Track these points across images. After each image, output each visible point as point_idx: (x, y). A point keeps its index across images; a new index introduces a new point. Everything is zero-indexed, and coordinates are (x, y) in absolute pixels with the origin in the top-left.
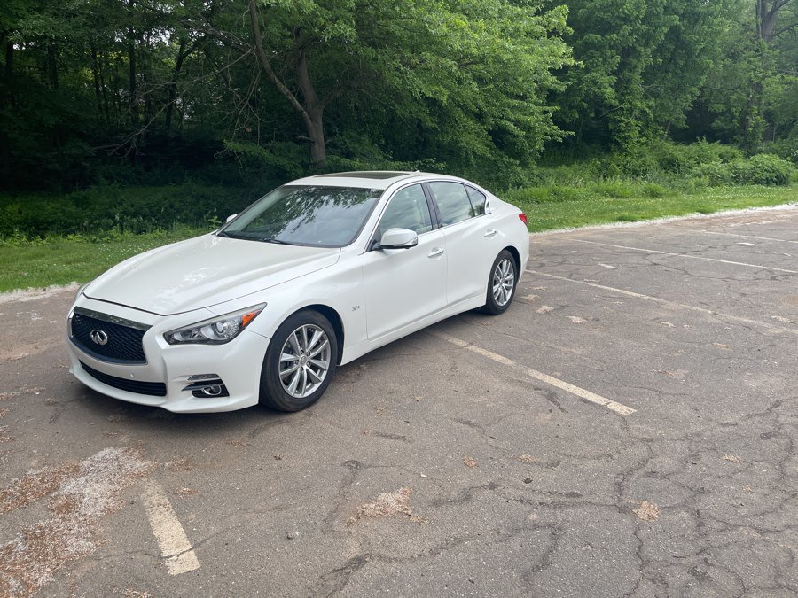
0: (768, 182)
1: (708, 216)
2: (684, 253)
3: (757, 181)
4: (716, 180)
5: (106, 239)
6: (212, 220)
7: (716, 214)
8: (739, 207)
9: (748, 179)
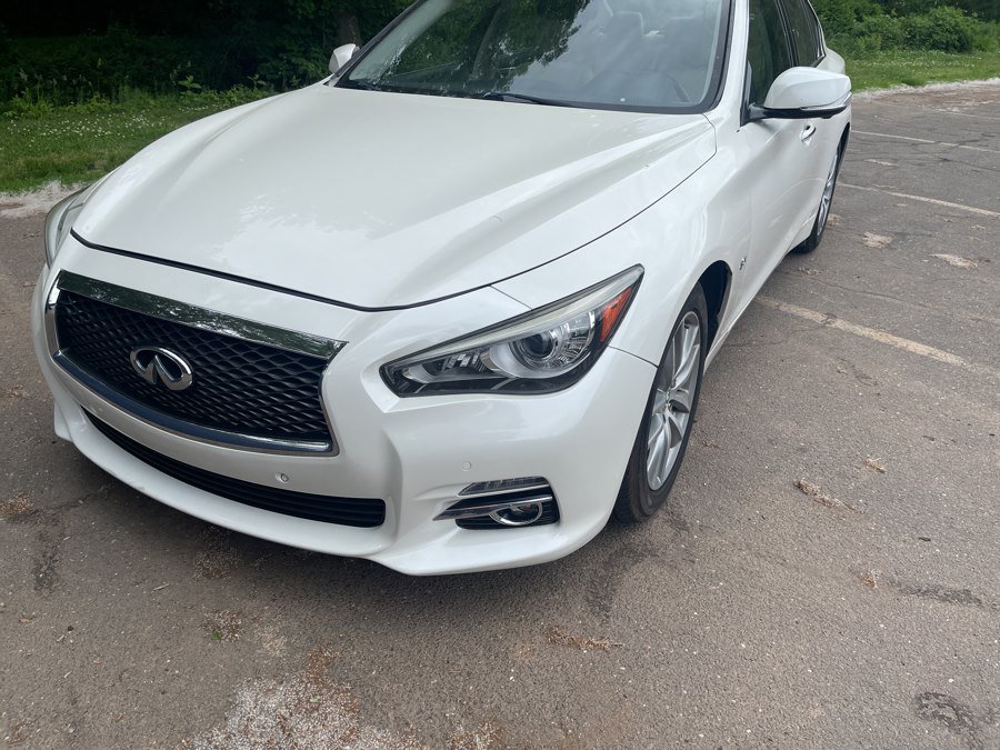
0: (947, 47)
1: (920, 90)
2: (963, 143)
3: (935, 46)
4: (889, 42)
5: (10, 113)
6: (185, 83)
7: (927, 87)
8: (944, 78)
9: (923, 42)
